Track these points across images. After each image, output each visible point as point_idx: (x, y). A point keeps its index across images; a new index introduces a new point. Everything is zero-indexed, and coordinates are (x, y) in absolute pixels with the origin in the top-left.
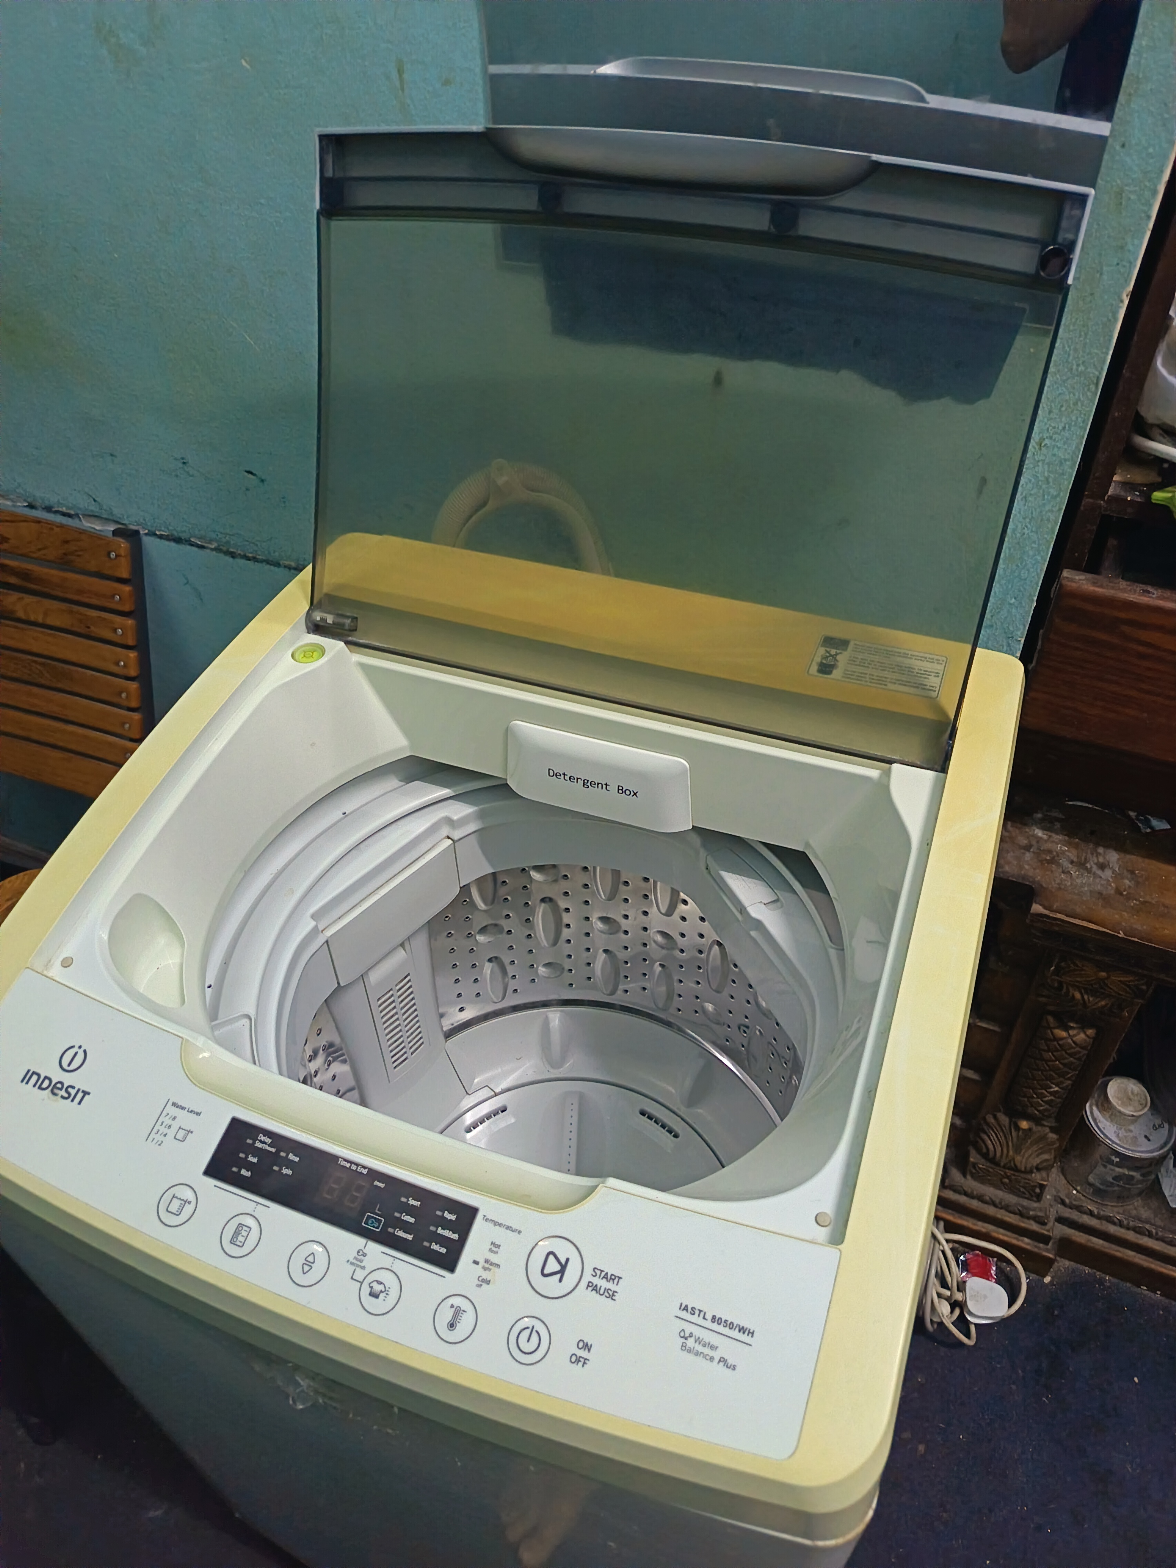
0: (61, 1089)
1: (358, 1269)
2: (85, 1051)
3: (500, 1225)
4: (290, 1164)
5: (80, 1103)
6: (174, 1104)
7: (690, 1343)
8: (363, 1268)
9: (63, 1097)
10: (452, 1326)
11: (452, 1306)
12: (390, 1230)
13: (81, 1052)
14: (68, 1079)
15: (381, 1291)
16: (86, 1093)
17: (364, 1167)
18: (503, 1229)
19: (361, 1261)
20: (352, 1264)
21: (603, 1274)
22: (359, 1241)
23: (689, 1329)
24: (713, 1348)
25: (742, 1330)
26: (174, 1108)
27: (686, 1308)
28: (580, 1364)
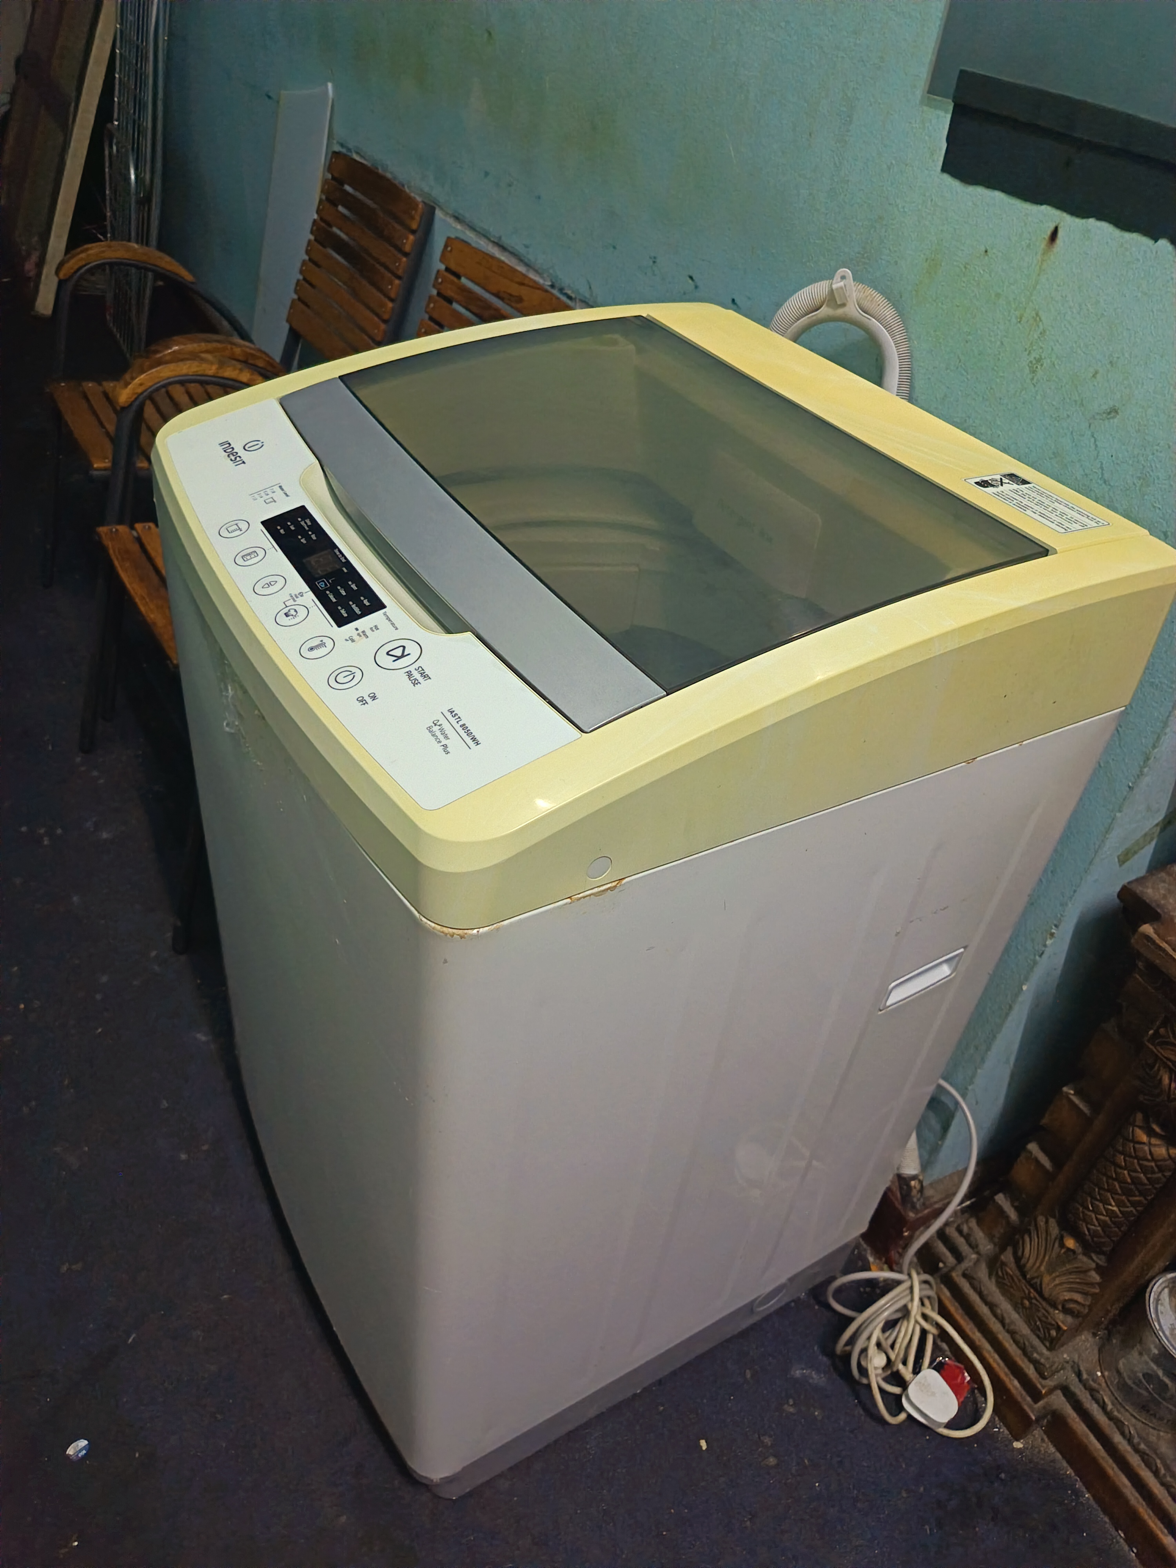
0: (234, 456)
1: (292, 600)
2: (262, 446)
3: (390, 620)
4: (308, 538)
5: (236, 465)
6: (280, 487)
7: (436, 728)
8: (295, 601)
9: (231, 460)
10: (311, 649)
11: (322, 641)
12: (328, 592)
13: (261, 445)
14: (242, 453)
15: (292, 615)
16: (244, 462)
17: (346, 558)
18: (389, 623)
19: (297, 597)
20: (292, 596)
21: (423, 671)
22: (305, 588)
23: (443, 721)
24: (446, 737)
25: (474, 739)
26: (279, 489)
27: (452, 712)
28: (361, 703)
